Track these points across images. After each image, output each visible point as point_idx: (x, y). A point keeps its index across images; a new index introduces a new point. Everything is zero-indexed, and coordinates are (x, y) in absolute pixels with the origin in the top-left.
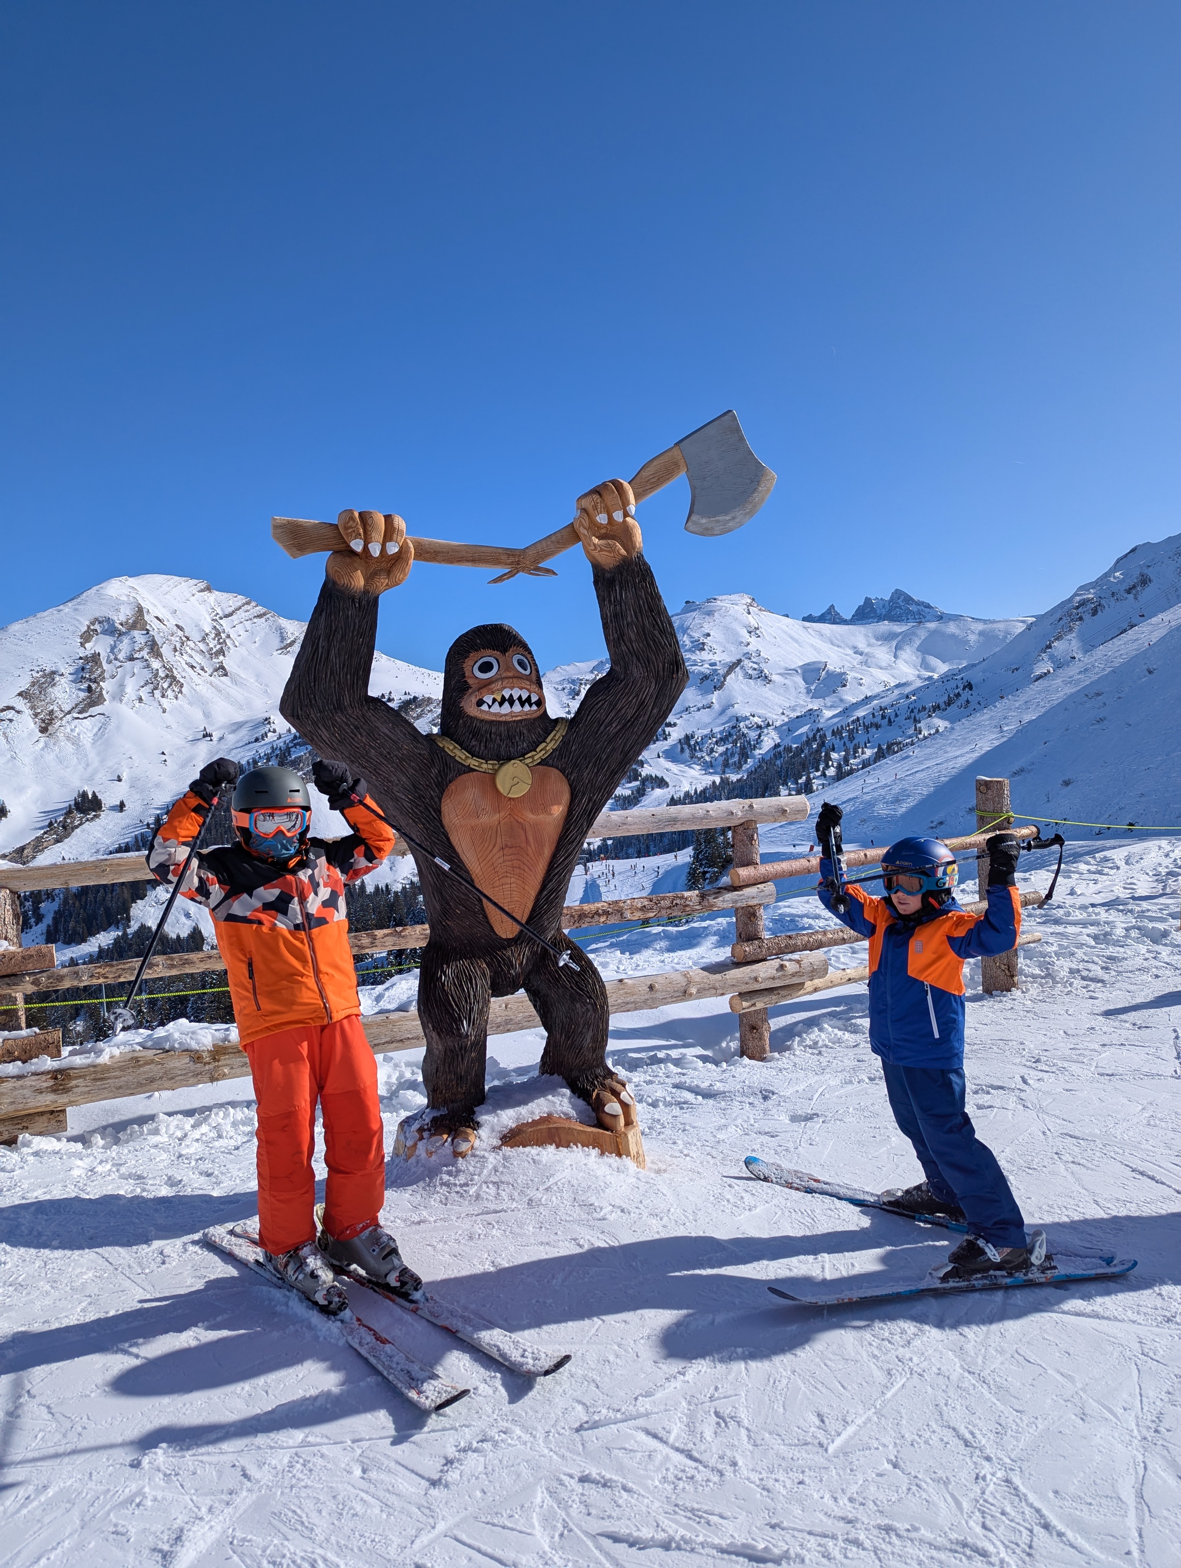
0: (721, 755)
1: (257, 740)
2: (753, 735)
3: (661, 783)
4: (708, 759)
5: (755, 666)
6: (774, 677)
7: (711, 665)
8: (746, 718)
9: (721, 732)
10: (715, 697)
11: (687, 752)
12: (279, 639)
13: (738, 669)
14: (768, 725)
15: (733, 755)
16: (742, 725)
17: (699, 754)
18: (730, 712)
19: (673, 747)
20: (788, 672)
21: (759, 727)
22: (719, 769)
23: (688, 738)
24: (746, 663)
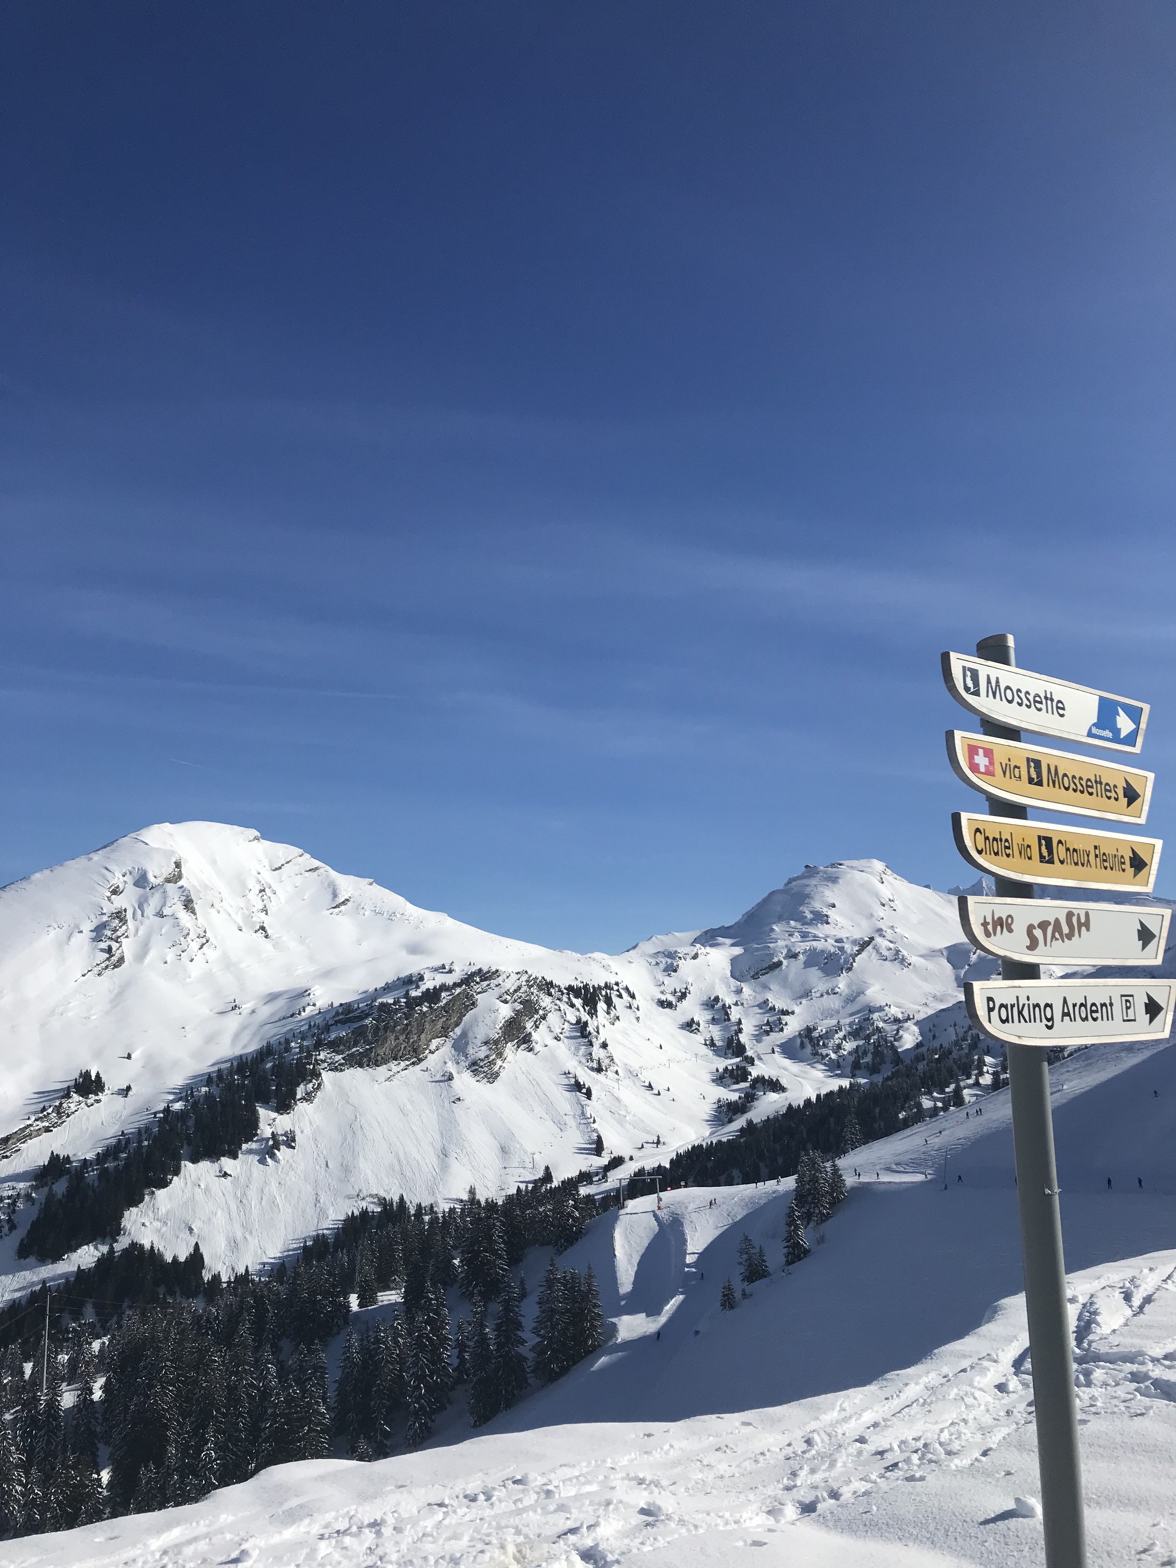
0: (850, 1053)
1: (292, 1015)
2: (890, 1029)
3: (775, 1086)
4: (833, 1056)
5: (891, 945)
6: (913, 959)
7: (837, 941)
8: (881, 1009)
9: (851, 1025)
10: (842, 983)
11: (809, 1049)
12: (330, 896)
13: (870, 948)
14: (909, 1019)
15: (865, 1053)
16: (875, 1016)
17: (824, 1051)
18: (862, 1000)
19: (791, 1040)
20: (931, 954)
21: (896, 1020)
22: (848, 1070)
23: (809, 1030)
24: (878, 940)
